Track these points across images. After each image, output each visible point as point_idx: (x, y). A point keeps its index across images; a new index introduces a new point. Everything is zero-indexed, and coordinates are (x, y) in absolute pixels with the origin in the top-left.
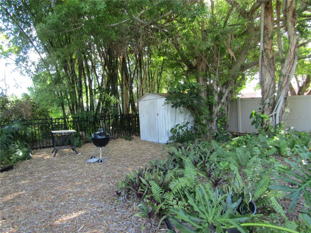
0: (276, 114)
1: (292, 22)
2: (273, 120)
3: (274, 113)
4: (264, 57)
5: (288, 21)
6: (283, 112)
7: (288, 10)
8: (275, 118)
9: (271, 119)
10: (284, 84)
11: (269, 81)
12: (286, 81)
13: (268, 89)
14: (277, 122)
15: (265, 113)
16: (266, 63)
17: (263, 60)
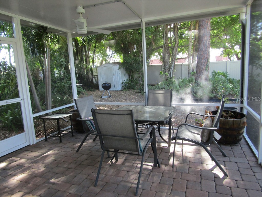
0: (171, 73)
1: (177, 32)
2: (169, 75)
3: (170, 72)
4: (166, 46)
5: (175, 31)
6: (173, 71)
7: (176, 27)
8: (170, 74)
10: (173, 59)
11: (167, 58)
12: (174, 58)
13: (167, 61)
14: (171, 76)
15: (166, 72)
16: (166, 49)
17: (165, 48)
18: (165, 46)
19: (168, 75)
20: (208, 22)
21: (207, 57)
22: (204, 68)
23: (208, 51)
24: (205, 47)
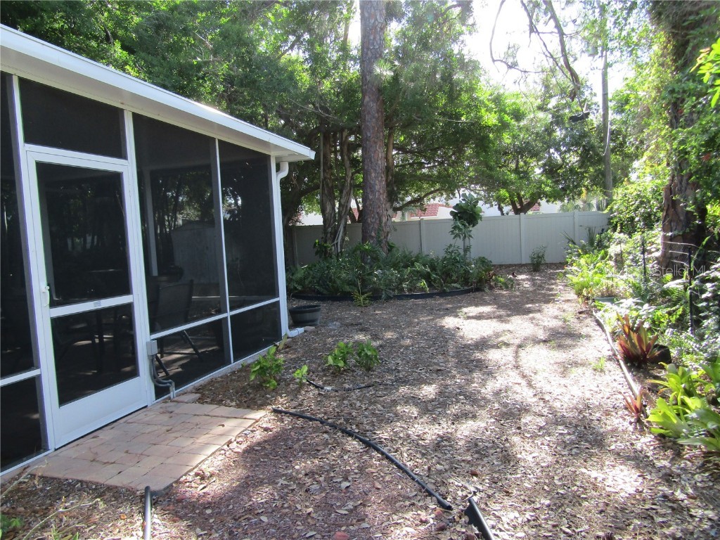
0: (337, 244)
2: (335, 249)
3: (336, 242)
4: (325, 186)
6: (343, 240)
8: (337, 247)
9: (333, 248)
14: (339, 251)
15: (328, 242)
16: (326, 192)
17: (323, 189)
18: (323, 185)
19: (331, 249)
20: (376, 143)
21: (378, 213)
22: (373, 234)
23: (379, 199)
24: (372, 192)
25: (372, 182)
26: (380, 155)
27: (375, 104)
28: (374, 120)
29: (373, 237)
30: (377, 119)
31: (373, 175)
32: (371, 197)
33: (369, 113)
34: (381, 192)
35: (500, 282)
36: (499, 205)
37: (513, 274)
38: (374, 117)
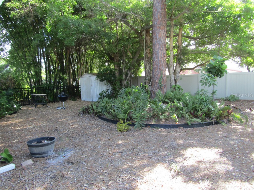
2: (150, 88)
3: (150, 84)
4: (146, 56)
11: (148, 69)
13: (148, 73)
15: (146, 84)
20: (160, 27)
21: (160, 69)
22: (157, 81)
23: (160, 61)
24: (157, 56)
25: (157, 51)
26: (162, 35)
27: (160, 5)
28: (159, 14)
29: (157, 83)
30: (161, 13)
31: (157, 47)
32: (156, 60)
33: (156, 10)
34: (162, 56)
35: (237, 118)
36: (248, 67)
37: (250, 109)
38: (159, 12)
